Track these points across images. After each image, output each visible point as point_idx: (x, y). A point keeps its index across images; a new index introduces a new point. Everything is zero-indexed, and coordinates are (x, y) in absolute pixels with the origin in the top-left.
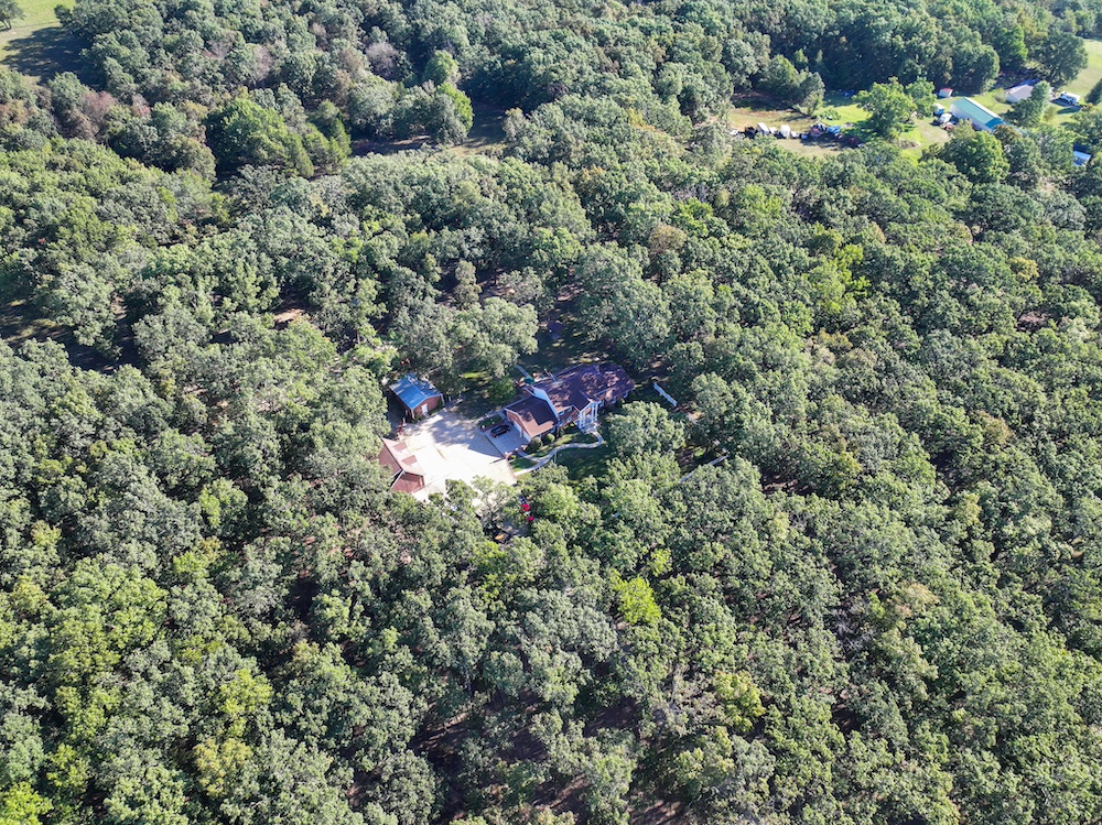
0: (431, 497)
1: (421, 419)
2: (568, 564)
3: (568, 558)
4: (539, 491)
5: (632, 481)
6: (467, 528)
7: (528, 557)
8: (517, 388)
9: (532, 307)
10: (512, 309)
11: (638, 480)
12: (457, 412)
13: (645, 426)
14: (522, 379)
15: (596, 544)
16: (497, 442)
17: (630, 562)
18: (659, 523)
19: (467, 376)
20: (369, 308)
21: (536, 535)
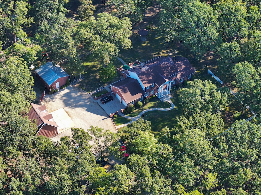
0: (62, 139)
1: (55, 92)
2: (150, 181)
3: (151, 178)
4: (132, 137)
5: (193, 130)
6: (85, 158)
7: (125, 177)
8: (118, 72)
9: (128, 19)
10: (115, 20)
11: (197, 130)
12: (79, 88)
13: (202, 95)
14: (122, 67)
15: (169, 170)
16: (105, 106)
17: (191, 180)
18: (210, 156)
19: (86, 64)
20: (22, 20)
21: (130, 164)
